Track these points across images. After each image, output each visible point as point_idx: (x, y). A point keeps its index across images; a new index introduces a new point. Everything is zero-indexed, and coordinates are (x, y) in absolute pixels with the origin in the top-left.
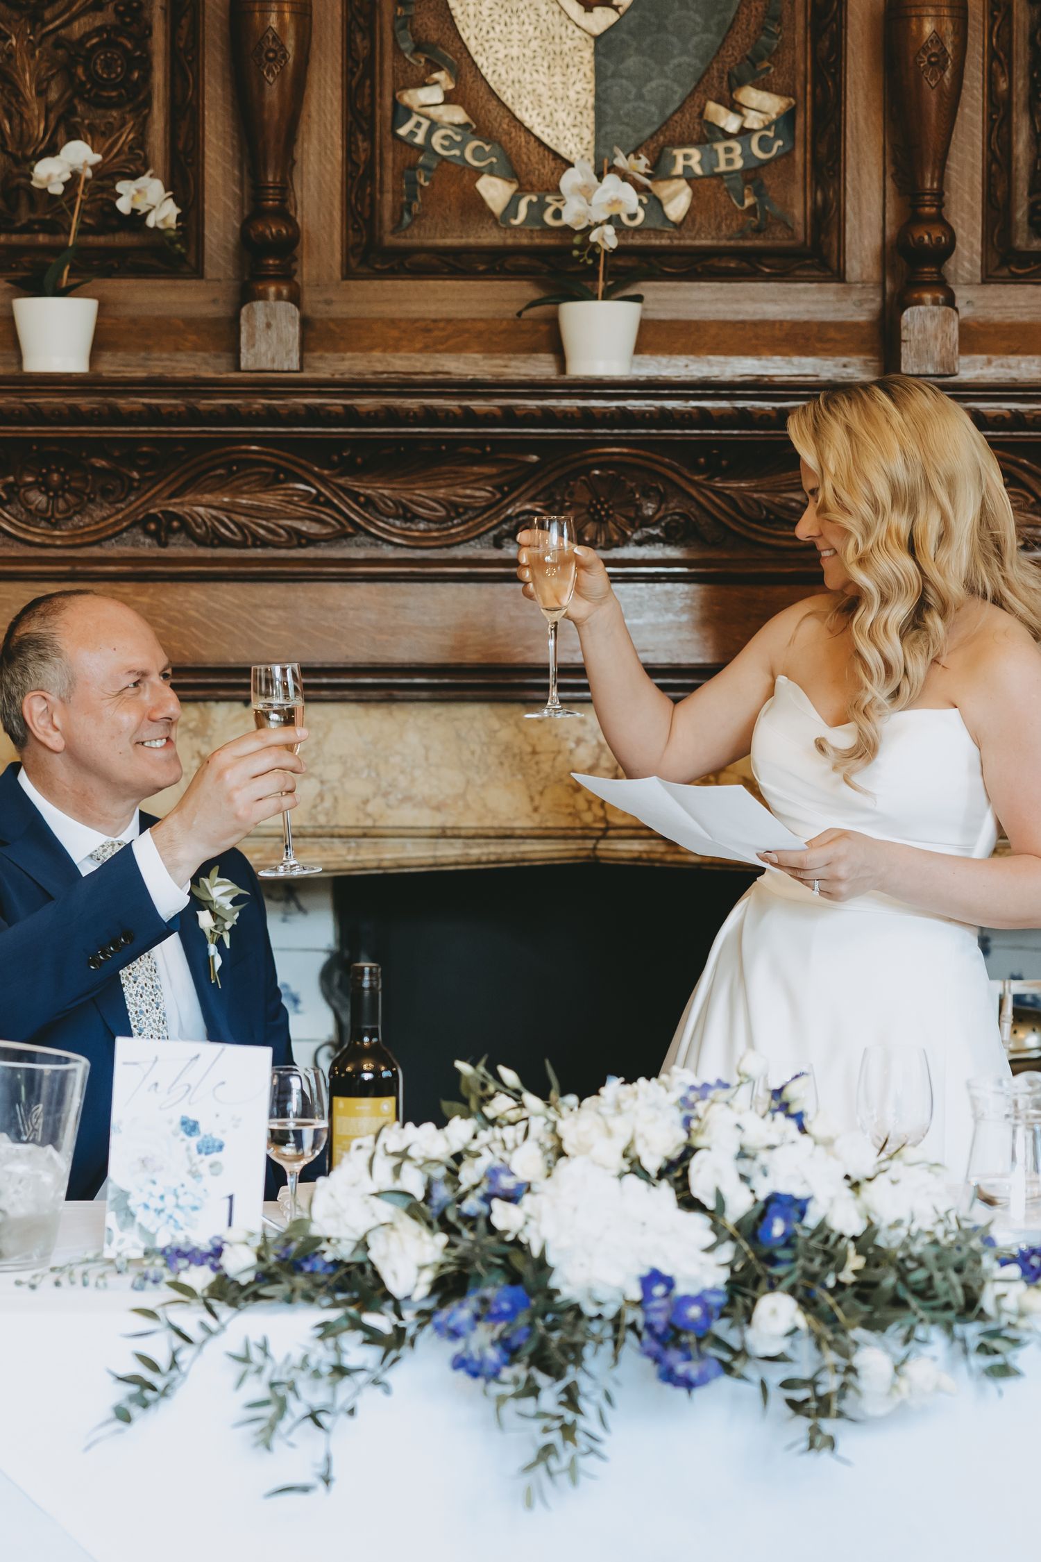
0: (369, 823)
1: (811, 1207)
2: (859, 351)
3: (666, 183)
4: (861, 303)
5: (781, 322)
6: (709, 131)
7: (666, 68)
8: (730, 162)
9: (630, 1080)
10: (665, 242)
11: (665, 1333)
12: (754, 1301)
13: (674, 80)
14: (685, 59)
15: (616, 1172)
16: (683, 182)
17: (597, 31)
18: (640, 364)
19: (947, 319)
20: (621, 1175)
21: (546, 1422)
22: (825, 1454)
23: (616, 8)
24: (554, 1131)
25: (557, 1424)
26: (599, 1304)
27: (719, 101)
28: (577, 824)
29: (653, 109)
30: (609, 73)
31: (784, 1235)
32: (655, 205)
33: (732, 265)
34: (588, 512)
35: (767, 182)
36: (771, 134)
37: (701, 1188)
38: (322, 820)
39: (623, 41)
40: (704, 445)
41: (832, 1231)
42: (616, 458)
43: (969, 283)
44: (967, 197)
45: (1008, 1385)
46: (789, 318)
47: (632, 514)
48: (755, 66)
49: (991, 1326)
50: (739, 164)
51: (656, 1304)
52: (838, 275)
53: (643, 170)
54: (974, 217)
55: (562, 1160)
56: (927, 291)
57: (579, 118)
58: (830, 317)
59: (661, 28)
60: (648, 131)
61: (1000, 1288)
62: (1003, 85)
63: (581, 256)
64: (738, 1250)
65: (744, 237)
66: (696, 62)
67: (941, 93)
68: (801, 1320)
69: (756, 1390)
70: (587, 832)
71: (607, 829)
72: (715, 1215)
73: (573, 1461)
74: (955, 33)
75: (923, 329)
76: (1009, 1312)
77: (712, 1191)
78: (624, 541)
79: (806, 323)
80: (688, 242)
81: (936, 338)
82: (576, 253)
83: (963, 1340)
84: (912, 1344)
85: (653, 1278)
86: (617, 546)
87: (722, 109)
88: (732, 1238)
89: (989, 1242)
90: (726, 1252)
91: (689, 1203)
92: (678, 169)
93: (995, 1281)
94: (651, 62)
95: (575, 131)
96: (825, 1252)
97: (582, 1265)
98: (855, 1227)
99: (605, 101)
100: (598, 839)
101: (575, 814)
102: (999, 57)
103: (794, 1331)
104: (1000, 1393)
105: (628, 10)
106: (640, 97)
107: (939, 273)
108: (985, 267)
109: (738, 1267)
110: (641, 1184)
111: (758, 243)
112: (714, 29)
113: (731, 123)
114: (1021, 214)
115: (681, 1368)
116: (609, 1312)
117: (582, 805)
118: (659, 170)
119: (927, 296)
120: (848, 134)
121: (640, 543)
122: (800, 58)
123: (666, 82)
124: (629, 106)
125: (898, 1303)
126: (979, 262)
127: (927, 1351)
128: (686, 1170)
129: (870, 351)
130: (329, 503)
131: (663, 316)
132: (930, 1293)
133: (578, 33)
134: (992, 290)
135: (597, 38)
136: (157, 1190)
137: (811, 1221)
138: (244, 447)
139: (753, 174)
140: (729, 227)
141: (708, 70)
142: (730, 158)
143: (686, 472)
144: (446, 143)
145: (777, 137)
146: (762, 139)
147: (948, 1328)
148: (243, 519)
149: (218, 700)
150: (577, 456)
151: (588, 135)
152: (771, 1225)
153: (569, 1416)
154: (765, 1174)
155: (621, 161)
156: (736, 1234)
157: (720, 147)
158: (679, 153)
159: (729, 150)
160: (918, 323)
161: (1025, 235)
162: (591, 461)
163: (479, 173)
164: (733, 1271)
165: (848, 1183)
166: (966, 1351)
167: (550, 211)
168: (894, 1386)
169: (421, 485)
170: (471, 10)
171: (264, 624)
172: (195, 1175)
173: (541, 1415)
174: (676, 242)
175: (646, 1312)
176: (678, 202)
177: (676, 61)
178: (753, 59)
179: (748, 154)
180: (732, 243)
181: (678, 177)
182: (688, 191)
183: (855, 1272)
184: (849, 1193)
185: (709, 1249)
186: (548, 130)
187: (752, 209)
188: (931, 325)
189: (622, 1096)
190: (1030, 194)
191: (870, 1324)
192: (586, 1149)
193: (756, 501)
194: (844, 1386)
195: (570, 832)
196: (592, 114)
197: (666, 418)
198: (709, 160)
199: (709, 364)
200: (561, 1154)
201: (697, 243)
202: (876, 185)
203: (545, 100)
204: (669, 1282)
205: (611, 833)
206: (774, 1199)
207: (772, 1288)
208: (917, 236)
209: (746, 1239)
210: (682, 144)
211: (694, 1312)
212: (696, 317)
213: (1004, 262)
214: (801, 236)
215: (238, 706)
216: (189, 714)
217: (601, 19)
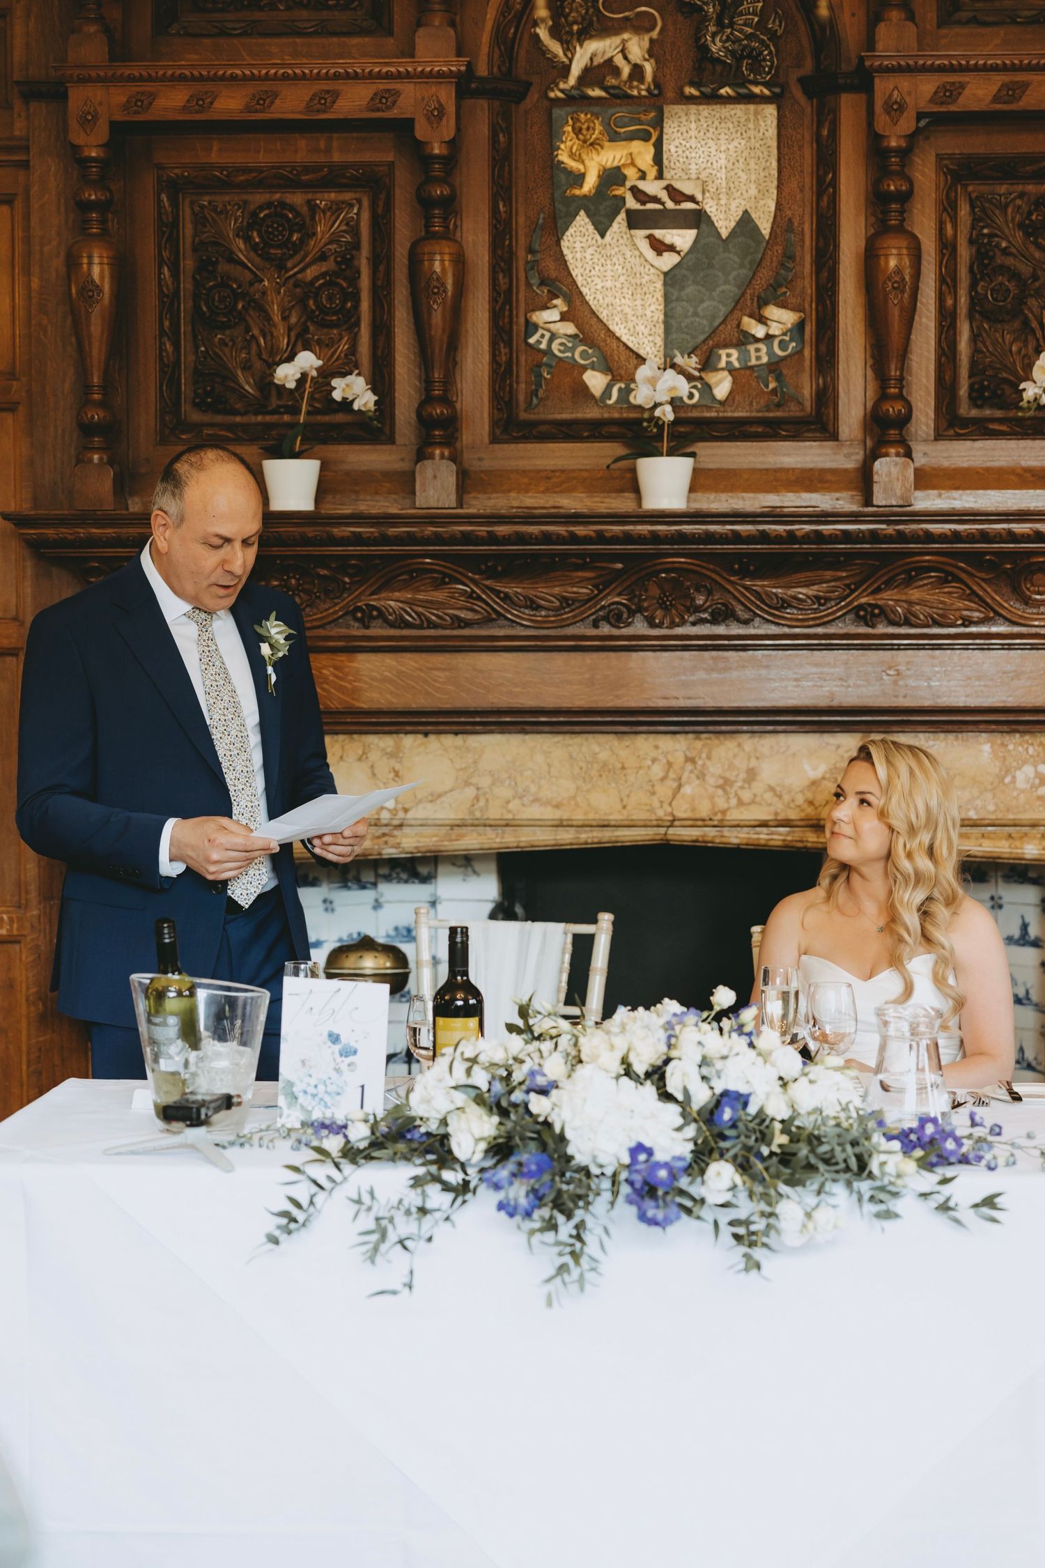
0: (510, 816)
1: (752, 1100)
2: (848, 489)
3: (714, 374)
4: (848, 456)
5: (793, 470)
6: (744, 337)
7: (714, 293)
8: (758, 358)
9: (634, 1009)
10: (714, 414)
11: (642, 1188)
12: (707, 1165)
13: (719, 302)
14: (727, 287)
15: (614, 1075)
16: (726, 373)
17: (666, 269)
18: (695, 501)
19: (905, 467)
20: (618, 1077)
21: (561, 1248)
22: (754, 1272)
23: (678, 253)
24: (576, 1044)
25: (568, 1249)
26: (601, 1166)
27: (751, 316)
28: (653, 817)
29: (705, 322)
30: (674, 297)
31: (731, 1119)
32: (707, 389)
33: (760, 430)
34: (658, 603)
35: (785, 372)
36: (787, 338)
37: (673, 1086)
38: (478, 814)
39: (684, 276)
40: (738, 556)
41: (767, 1116)
42: (677, 565)
43: (926, 441)
44: (924, 380)
45: (888, 1224)
46: (799, 466)
47: (688, 604)
48: (776, 290)
49: (878, 1183)
50: (765, 360)
51: (638, 1167)
52: (834, 437)
53: (694, 365)
54: (929, 394)
55: (579, 1066)
56: (892, 447)
57: (653, 329)
58: (828, 465)
59: (711, 266)
60: (702, 338)
61: (883, 1157)
62: (950, 302)
63: (649, 427)
64: (699, 1130)
65: (769, 410)
66: (735, 290)
67: (902, 309)
68: (738, 1180)
69: (711, 1227)
70: (660, 822)
71: (674, 820)
72: (685, 1104)
73: (582, 1276)
74: (912, 267)
75: (889, 474)
76: (890, 1175)
77: (681, 1088)
78: (683, 623)
79: (811, 470)
80: (730, 414)
81: (898, 480)
82: (645, 424)
83: (859, 1193)
84: (823, 1195)
85: (639, 1148)
86: (678, 626)
87: (753, 322)
88: (695, 1121)
89: (881, 1123)
90: (691, 1131)
91: (666, 1096)
92: (723, 364)
93: (880, 1152)
94: (703, 290)
95: (651, 338)
96: (761, 1132)
97: (589, 1139)
98: (785, 1114)
99: (672, 317)
100: (669, 827)
101: (652, 811)
102: (947, 282)
103: (733, 1188)
104: (883, 1230)
105: (687, 254)
106: (696, 314)
107: (900, 434)
108: (937, 429)
109: (700, 1141)
110: (632, 1084)
111: (779, 414)
112: (748, 266)
113: (760, 331)
114: (963, 391)
115: (650, 1213)
116: (609, 1171)
117: (656, 804)
118: (708, 364)
119: (892, 451)
120: (841, 338)
121: (694, 624)
122: (808, 285)
123: (714, 303)
125: (810, 1168)
126: (932, 426)
127: (831, 1200)
128: (665, 1072)
129: (855, 489)
130: (479, 598)
131: (712, 466)
132: (833, 1161)
133: (653, 270)
134: (943, 445)
135: (666, 274)
137: (752, 1109)
138: (420, 560)
139: (775, 367)
140: (758, 403)
141: (743, 294)
142: (759, 355)
143: (725, 575)
144: (562, 348)
145: (791, 340)
146: (781, 342)
147: (849, 1184)
148: (420, 610)
149: (407, 733)
150: (650, 564)
151: (659, 341)
152: (723, 1112)
153: (578, 1245)
154: (719, 1077)
155: (679, 360)
156: (697, 1118)
157: (751, 348)
158: (723, 353)
159: (758, 350)
160: (885, 469)
161: (966, 406)
162: (659, 567)
163: (584, 369)
164: (696, 1144)
165: (781, 1083)
166: (860, 1200)
168: (804, 1226)
169: (543, 585)
170: (578, 255)
171: (436, 681)
172: (338, 1070)
173: (558, 1243)
174: (721, 415)
175: (630, 1172)
176: (722, 386)
177: (722, 288)
178: (775, 286)
179: (770, 353)
180: (760, 415)
181: (722, 369)
182: (730, 378)
183: (780, 1146)
184: (780, 1090)
185: (679, 1129)
186: (632, 338)
187: (774, 391)
188: (894, 471)
189: (625, 1020)
190: (970, 377)
191: (791, 1182)
192: (595, 1058)
193: (775, 594)
194: (768, 1226)
195: (649, 823)
196: (662, 326)
197: (710, 538)
198: (744, 357)
199: (743, 499)
200: (581, 1061)
201: (736, 415)
202: (860, 373)
203: (629, 317)
204: (650, 1152)
205: (676, 823)
206: (725, 1093)
207: (722, 1156)
208: (884, 409)
209: (704, 1122)
210: (726, 346)
211: (663, 1174)
212: (734, 467)
213: (951, 425)
214: (809, 409)
215: (420, 736)
216: (387, 742)
217: (669, 260)
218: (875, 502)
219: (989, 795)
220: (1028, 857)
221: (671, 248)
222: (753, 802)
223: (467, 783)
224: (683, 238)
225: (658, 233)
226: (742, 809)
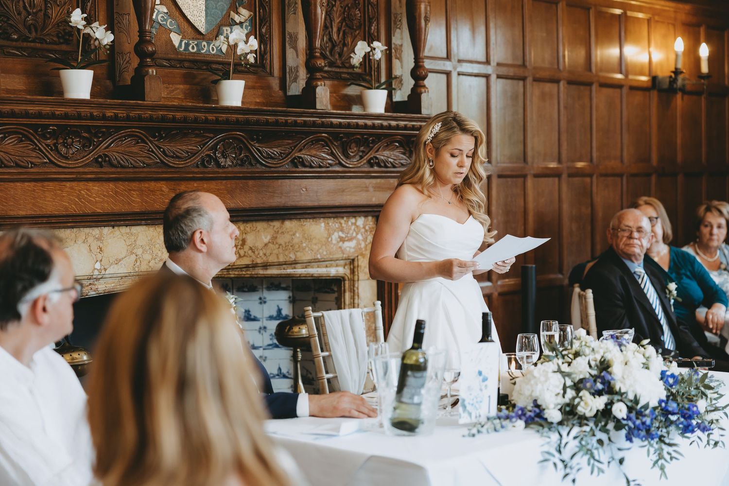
0: (150, 269)
4: (277, 84)
6: (232, 21)
10: (221, 60)
19: (326, 91)
27: (234, 11)
29: (220, 12)
36: (248, 24)
52: (270, 74)
56: (320, 82)
57: (201, 14)
75: (321, 94)
80: (227, 60)
81: (324, 97)
87: (235, 14)
92: (225, 34)
95: (200, 18)
99: (208, 8)
106: (216, 8)
107: (321, 75)
113: (237, 19)
118: (219, 34)
119: (320, 84)
121: (236, 166)
123: (223, 3)
124: (213, 11)
130: (153, 151)
136: (472, 397)
143: (250, 141)
144: (162, 19)
146: (246, 26)
148: (126, 157)
151: (203, 20)
158: (225, 28)
160: (320, 92)
163: (171, 31)
167: (191, 46)
169: (179, 145)
171: (132, 196)
172: (481, 390)
174: (224, 60)
176: (224, 46)
186: (192, 17)
188: (323, 93)
193: (266, 151)
196: (205, 12)
201: (229, 60)
203: (191, 6)
208: (312, 63)
210: (225, 26)
215: (111, 228)
216: (96, 231)
218: (317, 108)
219: (324, 247)
220: (331, 275)
222: (244, 256)
223: (132, 253)
226: (241, 259)
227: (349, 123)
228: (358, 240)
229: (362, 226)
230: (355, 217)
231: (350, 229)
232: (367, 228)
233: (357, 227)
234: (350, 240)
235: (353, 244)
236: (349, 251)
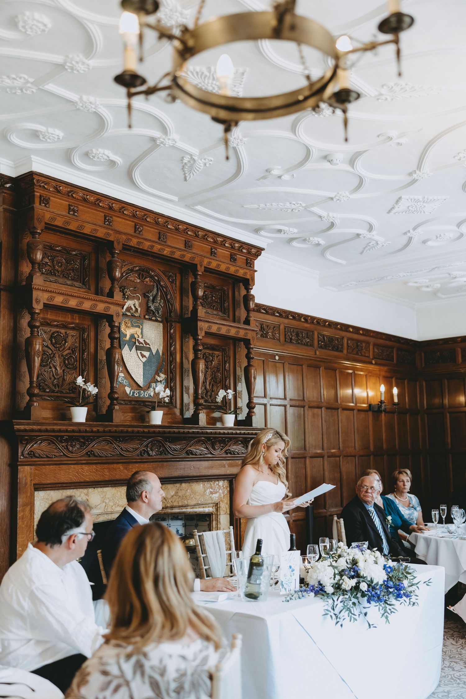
0: (113, 511)
3: (151, 389)
6: (156, 380)
10: (150, 400)
16: (153, 389)
17: (144, 361)
23: (146, 358)
27: (157, 375)
29: (150, 376)
30: (145, 369)
34: (151, 450)
36: (164, 381)
38: (106, 510)
39: (146, 364)
47: (157, 450)
52: (175, 407)
57: (141, 377)
59: (151, 362)
66: (155, 368)
75: (202, 417)
80: (154, 400)
87: (158, 377)
92: (153, 387)
94: (150, 368)
95: (140, 379)
99: (144, 374)
105: (148, 358)
106: (148, 374)
112: (158, 363)
113: (159, 379)
118: (149, 387)
120: (177, 383)
121: (158, 455)
122: (167, 368)
123: (152, 371)
130: (116, 448)
133: (141, 362)
135: (144, 363)
136: (286, 580)
138: (106, 437)
143: (165, 442)
144: (122, 380)
146: (163, 383)
148: (102, 451)
149: (90, 488)
151: (142, 380)
157: (158, 384)
158: (152, 384)
162: (153, 440)
163: (125, 386)
167: (135, 393)
169: (129, 444)
170: (126, 356)
171: (104, 472)
172: (291, 576)
174: (152, 400)
176: (152, 393)
177: (153, 368)
182: (154, 391)
186: (136, 379)
193: (173, 447)
196: (143, 376)
198: (156, 386)
203: (136, 373)
210: (153, 383)
215: (93, 489)
216: (85, 491)
217: (144, 360)
218: (200, 424)
219: (202, 497)
220: (206, 512)
221: (145, 356)
223: (103, 502)
224: (147, 354)
225: (143, 352)
227: (216, 432)
228: (220, 493)
229: (222, 486)
230: (218, 481)
231: (216, 487)
232: (224, 486)
233: (219, 486)
234: (216, 493)
235: (217, 495)
236: (215, 499)
